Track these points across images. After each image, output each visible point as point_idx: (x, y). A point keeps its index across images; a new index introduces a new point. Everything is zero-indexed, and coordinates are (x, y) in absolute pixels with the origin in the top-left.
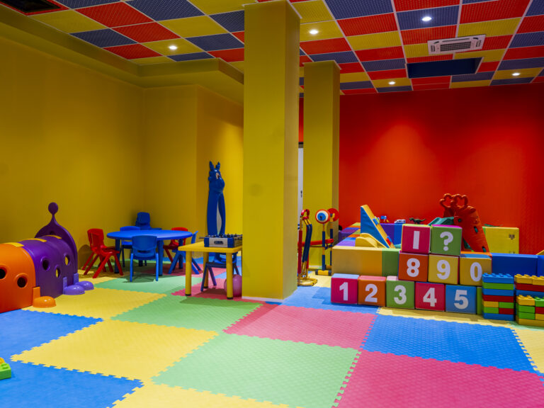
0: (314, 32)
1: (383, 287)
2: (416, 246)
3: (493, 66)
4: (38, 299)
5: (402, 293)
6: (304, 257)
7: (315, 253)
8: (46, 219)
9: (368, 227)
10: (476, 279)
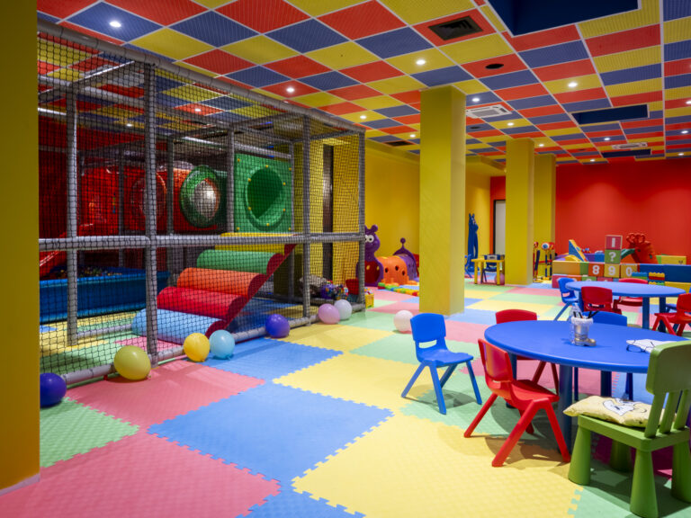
0: (541, 145)
1: (580, 279)
2: (613, 245)
3: (660, 152)
4: (409, 282)
6: (535, 269)
7: (541, 268)
8: (399, 246)
9: (574, 252)
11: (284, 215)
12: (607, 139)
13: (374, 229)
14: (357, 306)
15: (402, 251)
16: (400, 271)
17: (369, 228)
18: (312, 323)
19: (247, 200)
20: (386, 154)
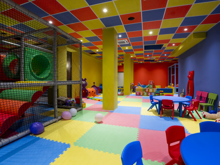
0: (132, 57)
1: (143, 93)
2: (151, 84)
3: (157, 61)
4: (96, 95)
5: (146, 94)
9: (140, 85)
10: (155, 91)
11: (50, 74)
12: (148, 56)
13: (85, 79)
14: (79, 109)
15: (94, 86)
16: (94, 92)
17: (84, 79)
18: (59, 120)
19: (31, 67)
20: (89, 57)
